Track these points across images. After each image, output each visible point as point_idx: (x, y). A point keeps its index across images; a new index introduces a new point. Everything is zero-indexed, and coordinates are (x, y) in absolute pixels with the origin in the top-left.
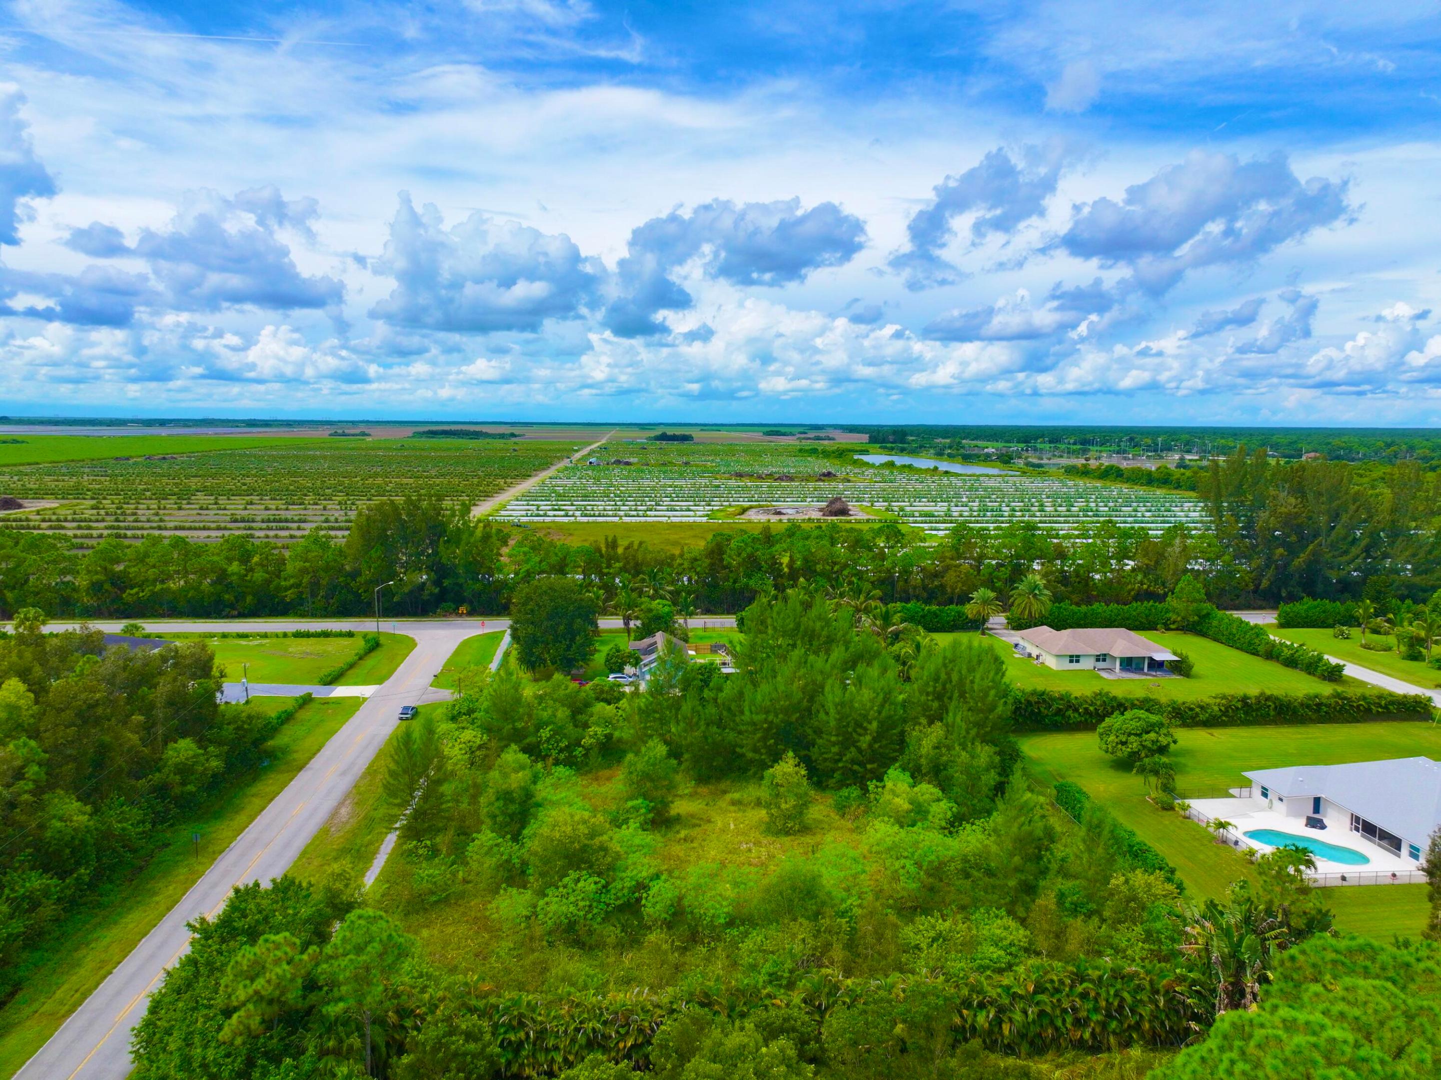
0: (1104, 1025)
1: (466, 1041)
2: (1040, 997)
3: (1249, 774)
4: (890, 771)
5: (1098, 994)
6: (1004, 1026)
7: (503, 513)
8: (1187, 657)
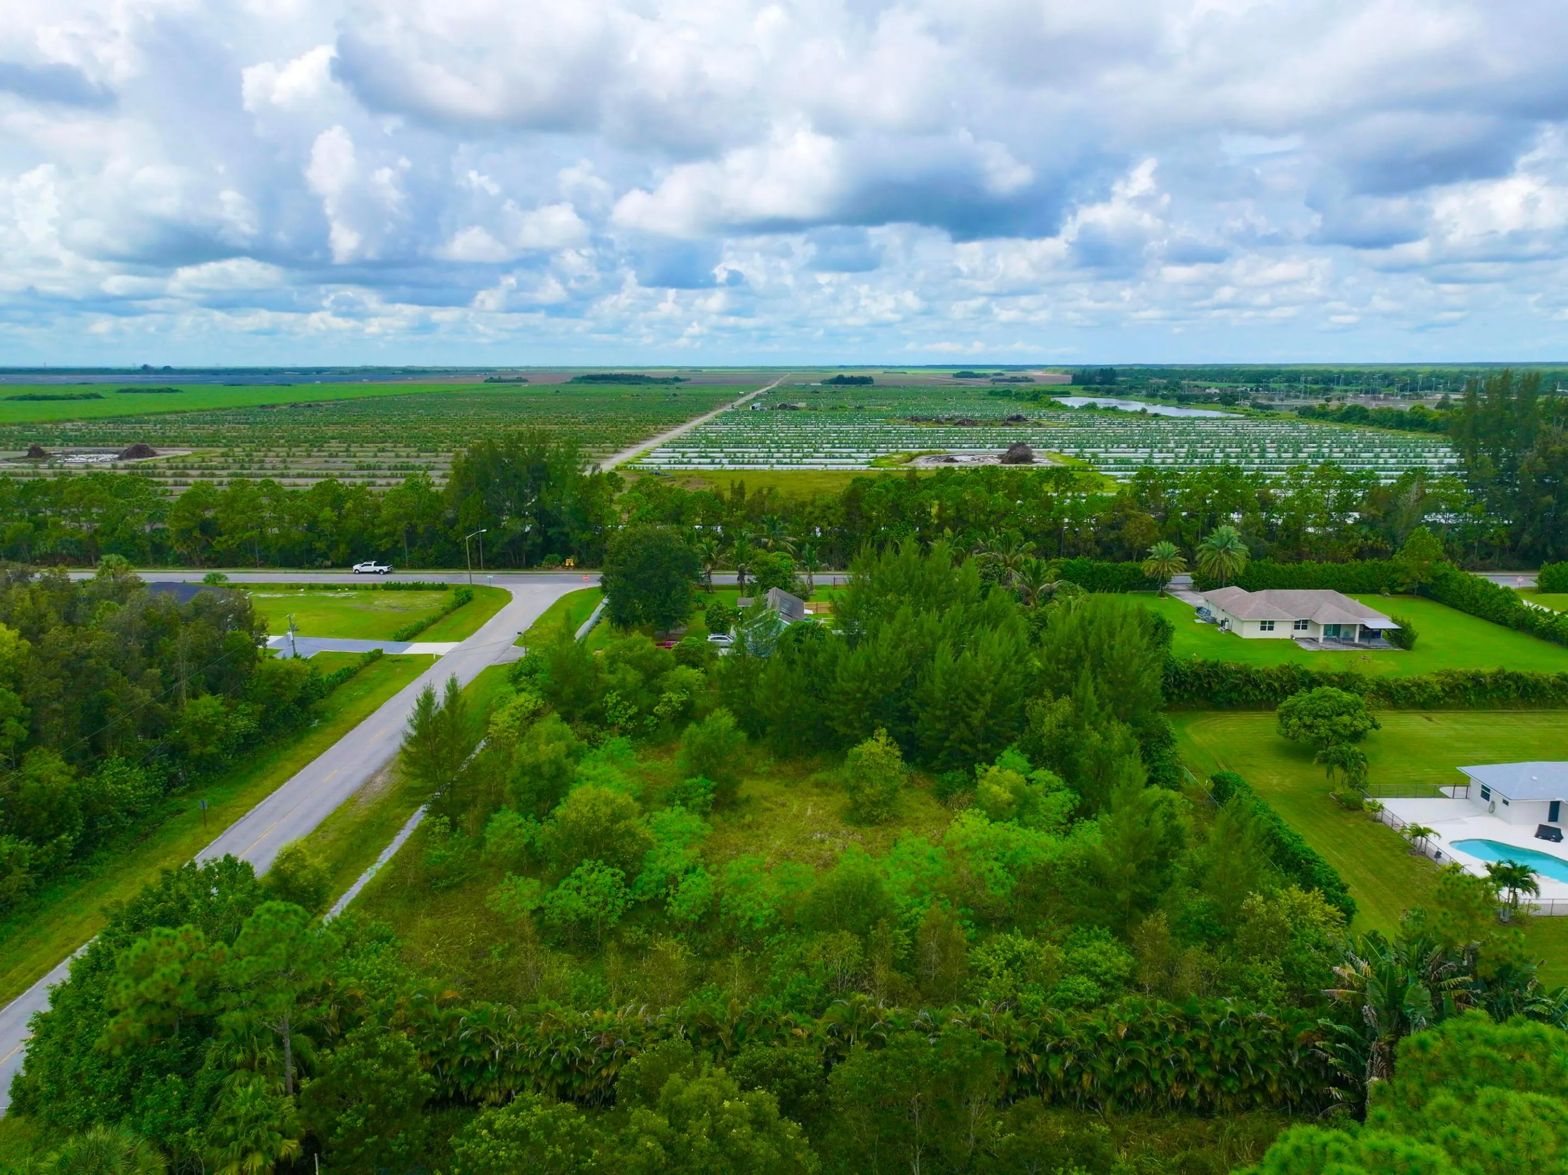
0: (1216, 1083)
1: (384, 1066)
2: (1131, 1044)
3: (1466, 770)
4: (1007, 754)
5: (1211, 1044)
6: (1085, 1077)
7: (645, 460)
8: (1409, 625)
